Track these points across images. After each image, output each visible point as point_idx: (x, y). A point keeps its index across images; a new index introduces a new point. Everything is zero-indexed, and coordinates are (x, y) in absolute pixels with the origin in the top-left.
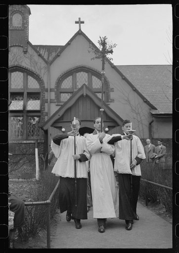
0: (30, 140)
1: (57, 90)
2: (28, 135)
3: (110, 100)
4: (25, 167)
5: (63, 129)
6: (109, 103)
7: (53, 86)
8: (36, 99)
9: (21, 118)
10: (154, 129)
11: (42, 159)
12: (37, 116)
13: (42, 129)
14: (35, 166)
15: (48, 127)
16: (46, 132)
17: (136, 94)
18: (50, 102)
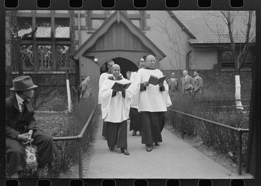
0: (60, 71)
1: (88, 16)
2: (58, 66)
3: (146, 28)
4: (56, 99)
5: (96, 60)
6: (145, 31)
8: (65, 26)
9: (49, 47)
10: (191, 60)
11: (74, 91)
12: (67, 45)
13: (73, 59)
14: (67, 98)
15: (79, 56)
16: (77, 62)
17: (174, 22)
18: (81, 30)
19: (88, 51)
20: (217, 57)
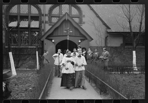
0: (33, 46)
1: (50, 15)
2: (32, 43)
3: (82, 23)
4: (30, 62)
5: (53, 41)
6: (82, 24)
7: (47, 12)
8: (36, 21)
9: (27, 33)
10: (108, 41)
11: (40, 57)
12: (37, 32)
13: (40, 40)
14: (37, 61)
15: (43, 39)
16: (43, 42)
17: (99, 19)
18: (45, 23)
19: (49, 36)
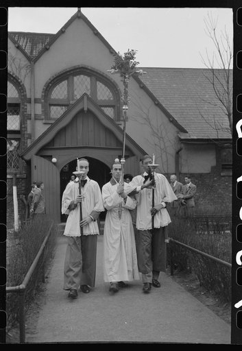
1: (46, 101)
3: (122, 118)
5: (54, 160)
6: (121, 122)
7: (39, 95)
8: (13, 114)
10: (182, 161)
11: (23, 201)
12: (16, 139)
13: (23, 159)
14: (13, 211)
15: (31, 155)
16: (29, 163)
17: (159, 110)
18: (35, 119)
19: (44, 148)
20: (215, 156)
